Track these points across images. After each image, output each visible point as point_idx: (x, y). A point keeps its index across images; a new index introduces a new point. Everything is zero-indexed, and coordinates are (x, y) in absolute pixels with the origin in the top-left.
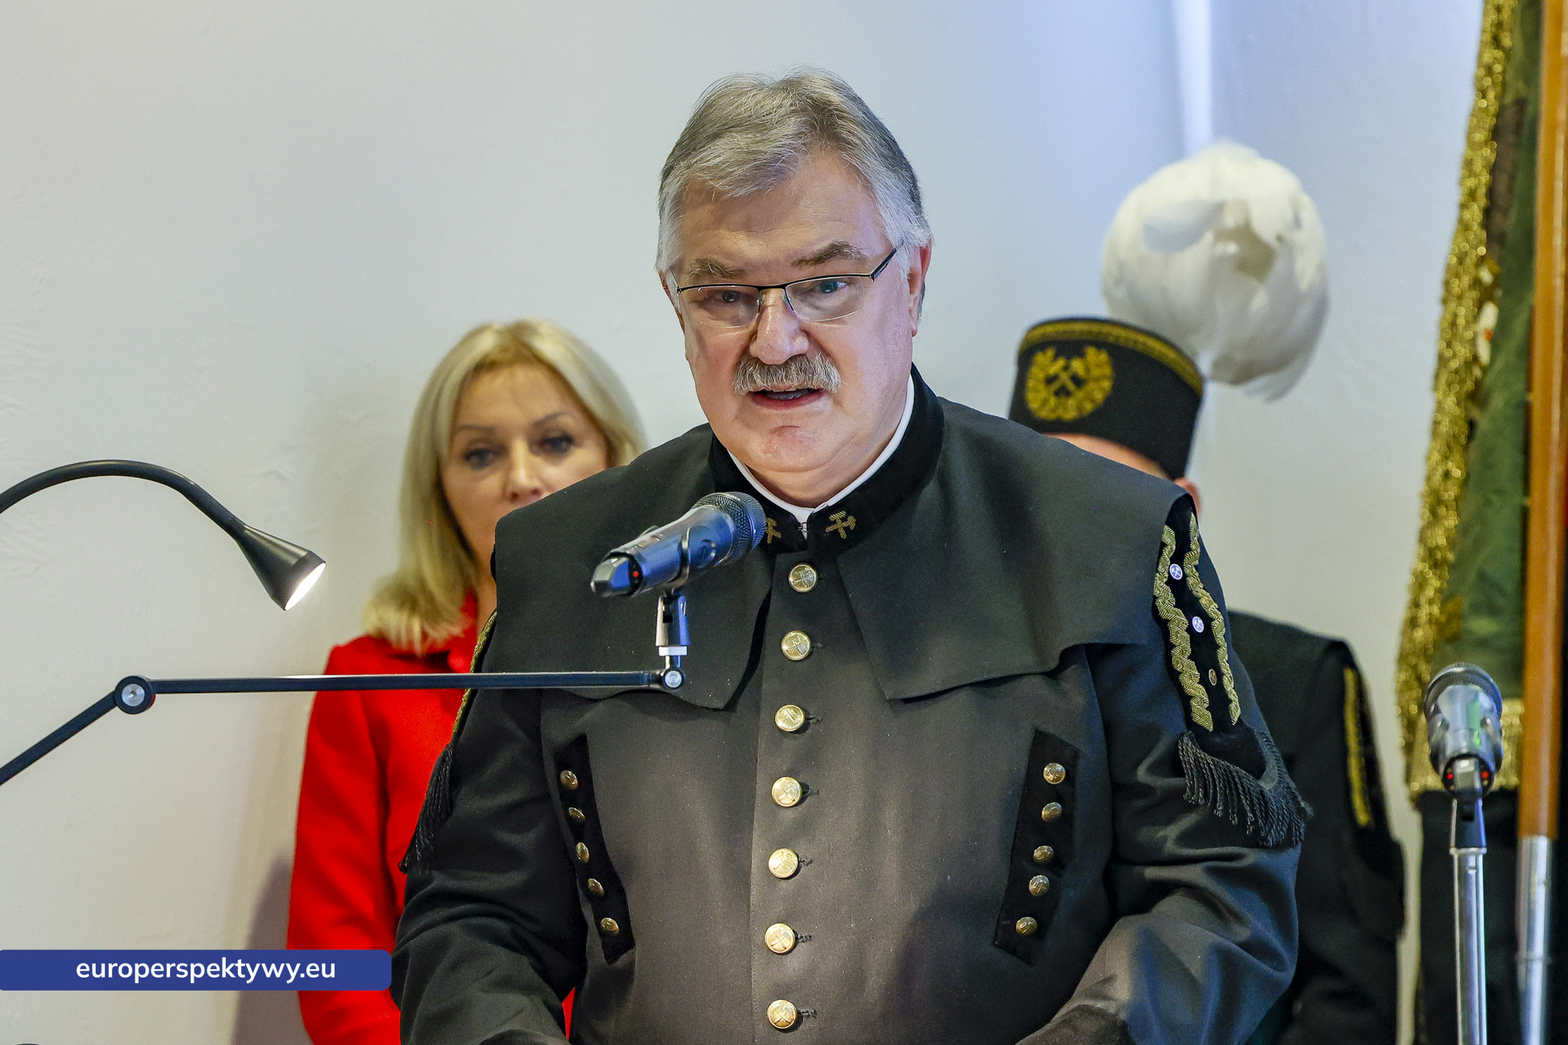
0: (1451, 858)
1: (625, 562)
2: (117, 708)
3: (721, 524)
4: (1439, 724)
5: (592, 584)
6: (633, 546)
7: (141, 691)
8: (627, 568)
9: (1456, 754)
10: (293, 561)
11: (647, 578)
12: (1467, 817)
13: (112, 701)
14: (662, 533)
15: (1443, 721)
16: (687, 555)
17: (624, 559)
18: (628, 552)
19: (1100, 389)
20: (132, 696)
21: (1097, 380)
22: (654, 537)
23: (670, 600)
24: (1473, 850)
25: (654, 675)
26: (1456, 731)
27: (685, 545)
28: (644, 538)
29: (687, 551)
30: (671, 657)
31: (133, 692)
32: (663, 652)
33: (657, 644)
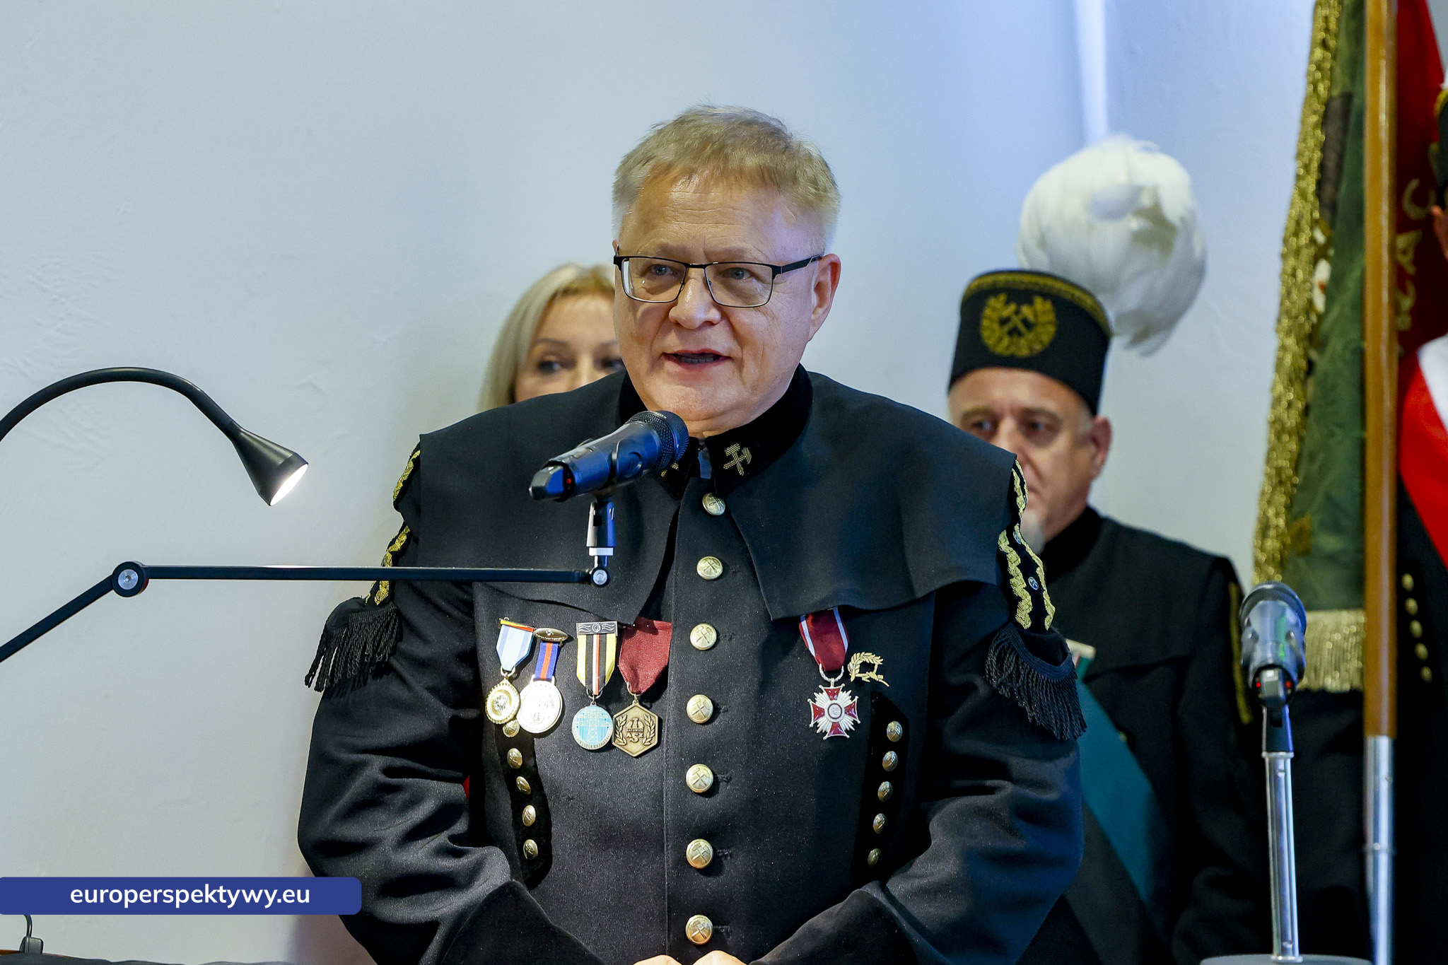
0: (1263, 760)
1: (559, 471)
2: (113, 591)
3: (649, 438)
4: (1250, 636)
5: (530, 489)
6: (569, 456)
7: (135, 576)
8: (562, 475)
9: (1264, 664)
10: (280, 462)
11: (579, 485)
12: (1276, 722)
13: (110, 584)
14: (594, 445)
15: (1254, 633)
16: (616, 465)
17: (559, 468)
18: (563, 461)
19: (1046, 333)
20: (128, 580)
21: (1044, 325)
22: (588, 448)
23: (600, 507)
24: (1282, 754)
25: (584, 573)
26: (1265, 642)
27: (615, 456)
28: (580, 449)
29: (615, 461)
30: (598, 556)
31: (128, 577)
32: (593, 552)
33: (588, 545)
